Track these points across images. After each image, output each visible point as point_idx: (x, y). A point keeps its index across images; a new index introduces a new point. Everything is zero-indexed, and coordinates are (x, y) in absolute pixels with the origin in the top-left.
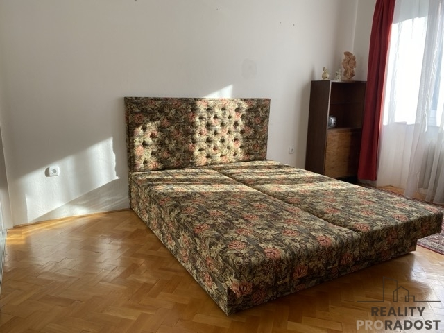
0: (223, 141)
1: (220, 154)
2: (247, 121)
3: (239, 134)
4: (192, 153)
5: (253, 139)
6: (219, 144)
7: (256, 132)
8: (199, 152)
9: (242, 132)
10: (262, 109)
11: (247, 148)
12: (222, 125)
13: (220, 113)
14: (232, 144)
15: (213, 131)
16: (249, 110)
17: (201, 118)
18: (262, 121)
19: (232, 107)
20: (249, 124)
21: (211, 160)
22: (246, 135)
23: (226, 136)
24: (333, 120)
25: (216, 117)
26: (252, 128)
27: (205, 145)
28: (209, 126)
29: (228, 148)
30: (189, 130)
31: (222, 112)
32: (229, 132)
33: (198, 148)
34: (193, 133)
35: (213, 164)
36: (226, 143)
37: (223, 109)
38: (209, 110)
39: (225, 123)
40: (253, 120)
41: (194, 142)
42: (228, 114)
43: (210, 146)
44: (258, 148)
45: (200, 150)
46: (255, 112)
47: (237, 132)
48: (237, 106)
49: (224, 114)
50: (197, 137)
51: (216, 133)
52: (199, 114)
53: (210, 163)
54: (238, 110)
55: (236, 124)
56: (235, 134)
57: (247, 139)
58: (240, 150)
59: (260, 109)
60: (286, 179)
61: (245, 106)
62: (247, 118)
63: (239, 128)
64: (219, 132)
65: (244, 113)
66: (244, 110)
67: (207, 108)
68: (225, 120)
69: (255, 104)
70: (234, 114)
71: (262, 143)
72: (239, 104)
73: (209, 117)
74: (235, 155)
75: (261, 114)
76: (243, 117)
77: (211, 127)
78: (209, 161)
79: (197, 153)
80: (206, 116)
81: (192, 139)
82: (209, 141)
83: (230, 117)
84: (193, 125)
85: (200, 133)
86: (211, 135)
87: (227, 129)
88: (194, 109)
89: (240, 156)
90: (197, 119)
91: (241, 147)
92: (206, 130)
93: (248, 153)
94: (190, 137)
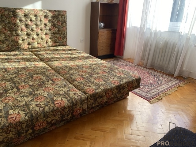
0: (38, 35)
1: (37, 43)
2: (53, 24)
3: (48, 31)
4: (17, 42)
5: (57, 34)
6: (35, 36)
7: (59, 30)
8: (22, 42)
9: (50, 30)
10: (61, 17)
11: (54, 39)
12: (36, 25)
13: (34, 18)
14: (44, 36)
15: (31, 29)
16: (53, 17)
17: (21, 21)
18: (62, 24)
19: (41, 15)
20: (54, 25)
21: (31, 46)
22: (52, 31)
23: (40, 32)
24: (102, 24)
25: (31, 20)
26: (56, 27)
27: (26, 37)
28: (27, 26)
29: (42, 39)
30: (13, 28)
31: (35, 17)
32: (41, 30)
33: (21, 39)
34: (16, 30)
35: (33, 48)
36: (40, 36)
37: (36, 16)
38: (26, 16)
39: (37, 24)
40: (56, 23)
41: (18, 35)
42: (39, 19)
43: (29, 38)
44: (61, 39)
45: (22, 40)
46: (57, 18)
47: (47, 30)
48: (45, 14)
49: (36, 19)
50: (20, 32)
51: (32, 30)
52: (19, 18)
53: (30, 48)
54: (46, 17)
55: (45, 25)
56: (46, 31)
57: (54, 34)
58: (49, 40)
59: (60, 17)
60: (68, 58)
61: (50, 15)
62: (52, 22)
63: (48, 28)
64: (35, 29)
65: (50, 19)
66: (50, 17)
67: (24, 14)
68: (37, 22)
69: (56, 13)
70: (43, 19)
71: (63, 36)
72: (46, 13)
73: (27, 21)
74: (47, 43)
75: (61, 19)
76: (49, 21)
77: (28, 27)
78: (30, 47)
79: (20, 42)
80: (24, 19)
81: (16, 33)
82: (28, 35)
83: (41, 21)
84: (15, 24)
85: (22, 30)
86: (29, 31)
87: (40, 28)
88: (15, 15)
89: (50, 43)
90: (18, 21)
91: (50, 38)
92: (25, 28)
93: (55, 42)
94: (14, 32)
